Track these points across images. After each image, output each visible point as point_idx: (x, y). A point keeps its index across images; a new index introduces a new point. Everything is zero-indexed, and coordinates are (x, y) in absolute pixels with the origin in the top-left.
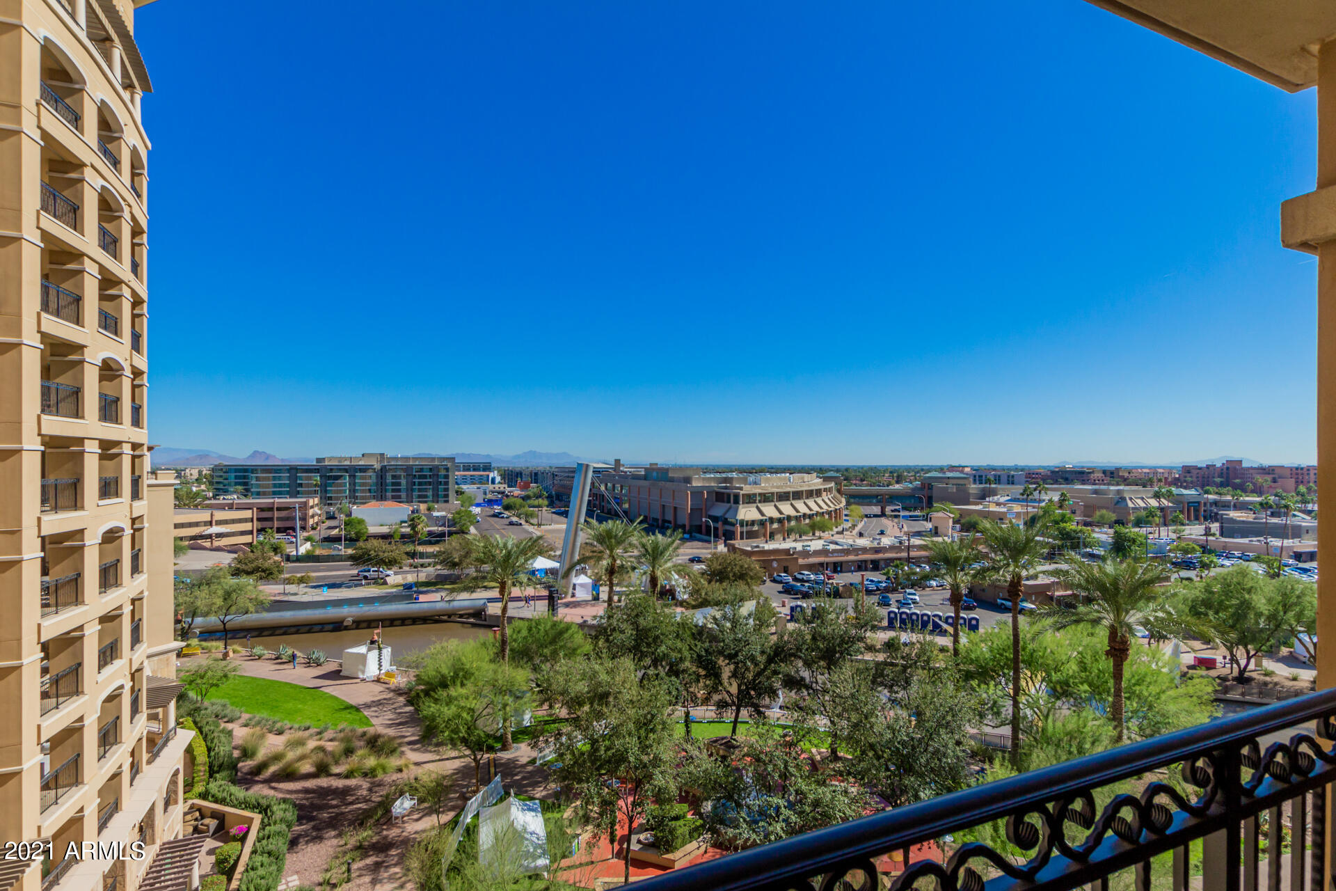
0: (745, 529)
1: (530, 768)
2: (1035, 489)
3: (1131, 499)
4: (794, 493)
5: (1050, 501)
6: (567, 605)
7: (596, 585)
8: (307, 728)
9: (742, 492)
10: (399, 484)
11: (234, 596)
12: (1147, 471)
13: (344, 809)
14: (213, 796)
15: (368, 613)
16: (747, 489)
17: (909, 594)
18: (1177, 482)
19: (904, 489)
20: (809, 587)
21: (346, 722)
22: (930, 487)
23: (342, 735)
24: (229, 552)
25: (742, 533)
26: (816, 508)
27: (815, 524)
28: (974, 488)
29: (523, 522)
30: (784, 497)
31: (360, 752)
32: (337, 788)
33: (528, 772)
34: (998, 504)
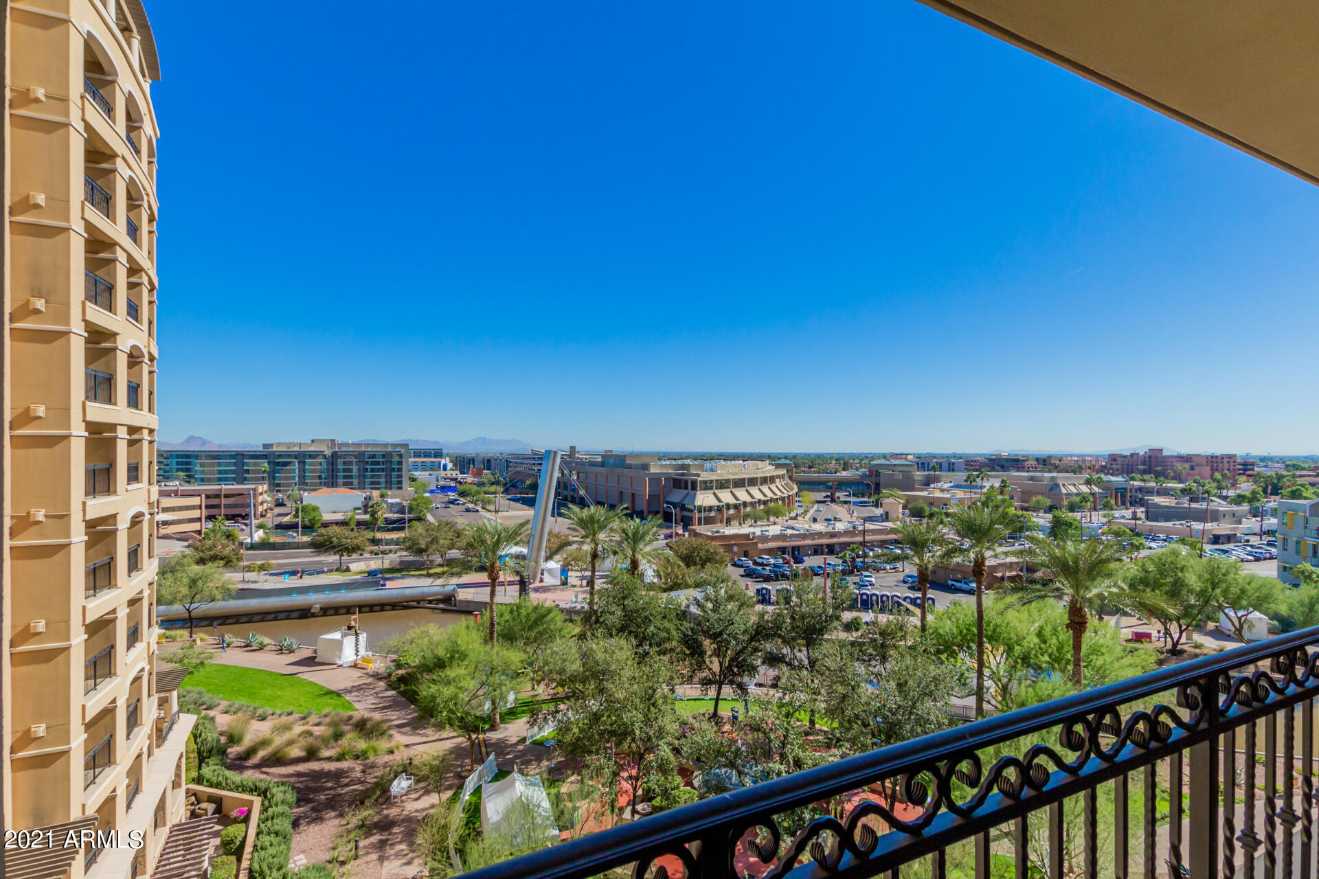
0: (703, 515)
1: (521, 747)
2: (978, 476)
3: (1064, 485)
4: (749, 479)
5: (992, 487)
6: (537, 590)
7: (564, 570)
8: (290, 714)
9: (699, 479)
10: (351, 470)
11: (200, 583)
12: (1076, 459)
13: (340, 791)
14: (207, 781)
15: (336, 600)
16: (705, 476)
17: (866, 576)
18: (1103, 469)
19: (854, 475)
20: (770, 571)
21: (329, 707)
22: (878, 474)
23: (327, 720)
24: (178, 539)
25: (700, 519)
26: (770, 495)
27: (769, 510)
28: (919, 475)
29: (479, 508)
30: (739, 483)
31: (349, 736)
32: (330, 771)
33: (519, 751)
34: (942, 490)
